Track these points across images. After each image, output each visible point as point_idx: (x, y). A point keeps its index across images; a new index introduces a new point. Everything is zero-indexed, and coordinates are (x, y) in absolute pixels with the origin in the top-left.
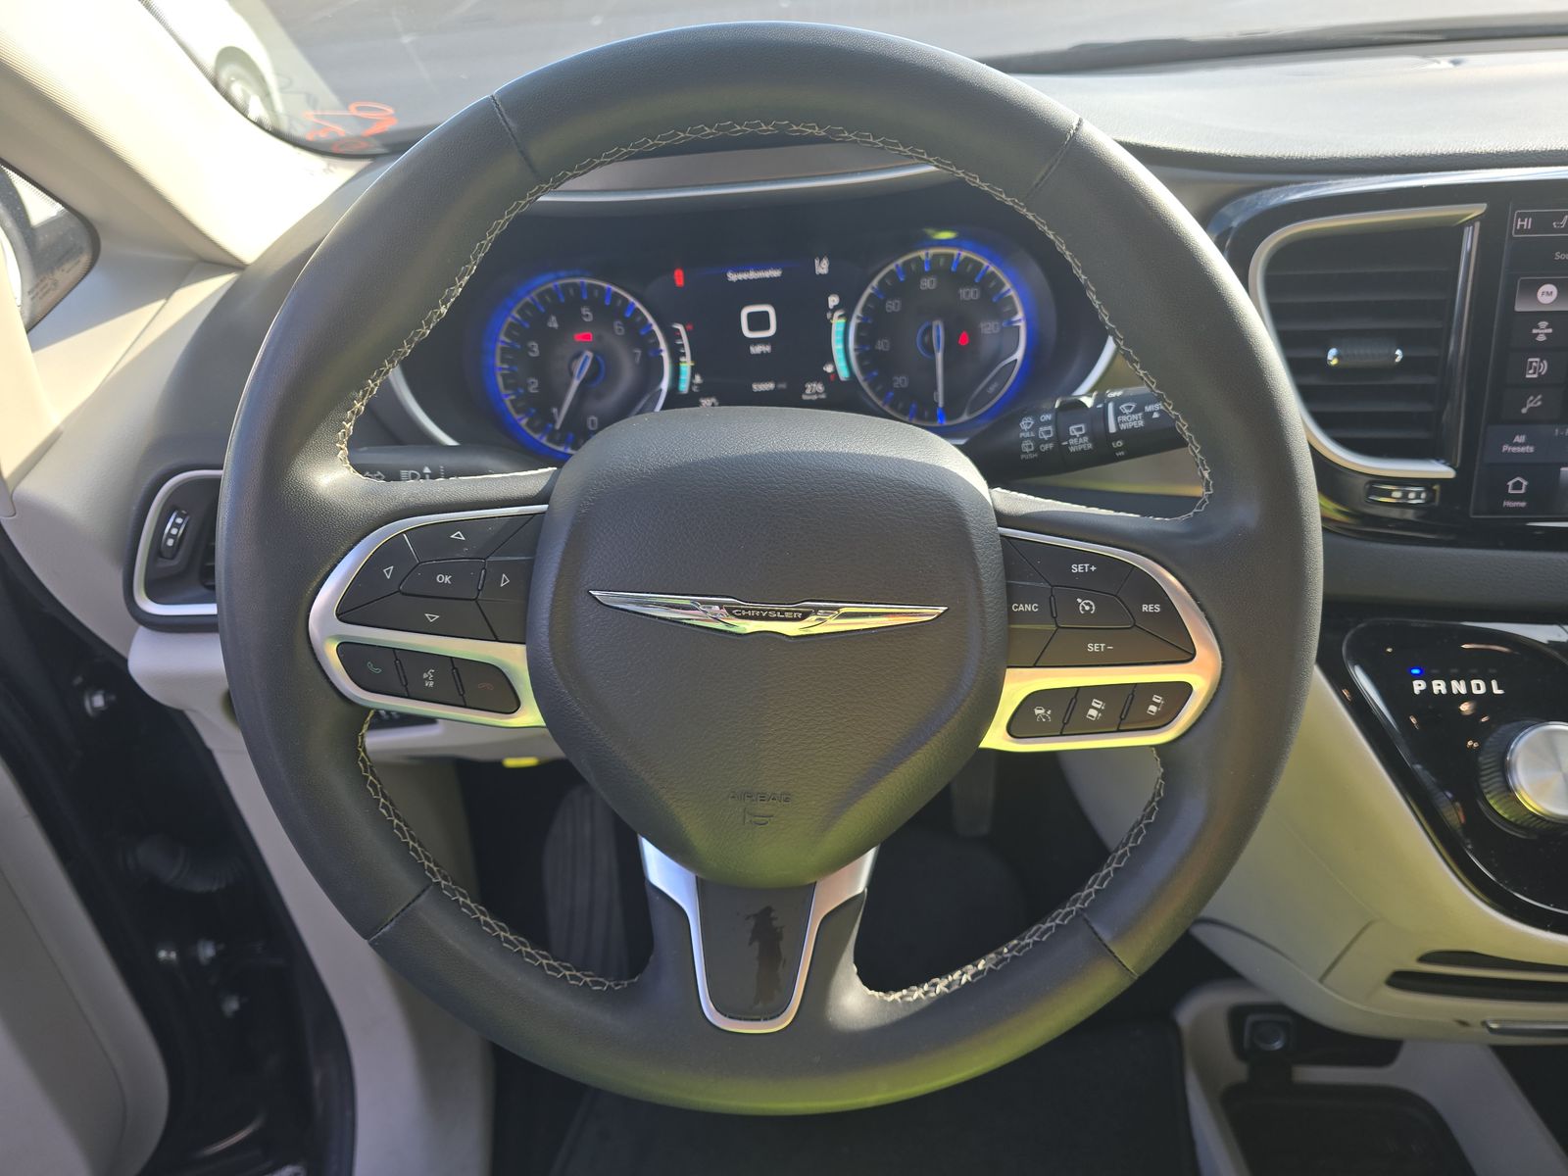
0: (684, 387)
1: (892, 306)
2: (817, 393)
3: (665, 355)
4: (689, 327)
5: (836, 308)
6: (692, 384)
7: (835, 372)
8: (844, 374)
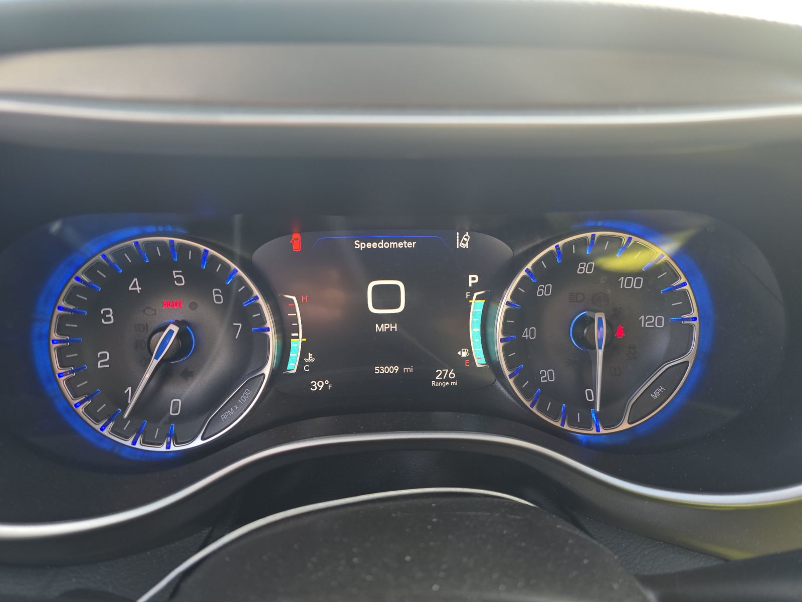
0: (293, 366)
1: (542, 291)
2: (448, 379)
3: (272, 335)
4: (305, 298)
5: (476, 288)
6: (302, 362)
7: (471, 357)
8: (480, 359)
